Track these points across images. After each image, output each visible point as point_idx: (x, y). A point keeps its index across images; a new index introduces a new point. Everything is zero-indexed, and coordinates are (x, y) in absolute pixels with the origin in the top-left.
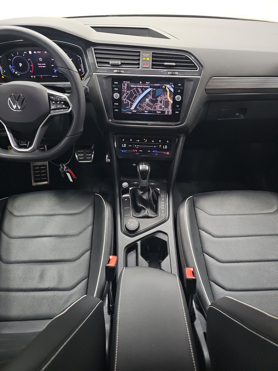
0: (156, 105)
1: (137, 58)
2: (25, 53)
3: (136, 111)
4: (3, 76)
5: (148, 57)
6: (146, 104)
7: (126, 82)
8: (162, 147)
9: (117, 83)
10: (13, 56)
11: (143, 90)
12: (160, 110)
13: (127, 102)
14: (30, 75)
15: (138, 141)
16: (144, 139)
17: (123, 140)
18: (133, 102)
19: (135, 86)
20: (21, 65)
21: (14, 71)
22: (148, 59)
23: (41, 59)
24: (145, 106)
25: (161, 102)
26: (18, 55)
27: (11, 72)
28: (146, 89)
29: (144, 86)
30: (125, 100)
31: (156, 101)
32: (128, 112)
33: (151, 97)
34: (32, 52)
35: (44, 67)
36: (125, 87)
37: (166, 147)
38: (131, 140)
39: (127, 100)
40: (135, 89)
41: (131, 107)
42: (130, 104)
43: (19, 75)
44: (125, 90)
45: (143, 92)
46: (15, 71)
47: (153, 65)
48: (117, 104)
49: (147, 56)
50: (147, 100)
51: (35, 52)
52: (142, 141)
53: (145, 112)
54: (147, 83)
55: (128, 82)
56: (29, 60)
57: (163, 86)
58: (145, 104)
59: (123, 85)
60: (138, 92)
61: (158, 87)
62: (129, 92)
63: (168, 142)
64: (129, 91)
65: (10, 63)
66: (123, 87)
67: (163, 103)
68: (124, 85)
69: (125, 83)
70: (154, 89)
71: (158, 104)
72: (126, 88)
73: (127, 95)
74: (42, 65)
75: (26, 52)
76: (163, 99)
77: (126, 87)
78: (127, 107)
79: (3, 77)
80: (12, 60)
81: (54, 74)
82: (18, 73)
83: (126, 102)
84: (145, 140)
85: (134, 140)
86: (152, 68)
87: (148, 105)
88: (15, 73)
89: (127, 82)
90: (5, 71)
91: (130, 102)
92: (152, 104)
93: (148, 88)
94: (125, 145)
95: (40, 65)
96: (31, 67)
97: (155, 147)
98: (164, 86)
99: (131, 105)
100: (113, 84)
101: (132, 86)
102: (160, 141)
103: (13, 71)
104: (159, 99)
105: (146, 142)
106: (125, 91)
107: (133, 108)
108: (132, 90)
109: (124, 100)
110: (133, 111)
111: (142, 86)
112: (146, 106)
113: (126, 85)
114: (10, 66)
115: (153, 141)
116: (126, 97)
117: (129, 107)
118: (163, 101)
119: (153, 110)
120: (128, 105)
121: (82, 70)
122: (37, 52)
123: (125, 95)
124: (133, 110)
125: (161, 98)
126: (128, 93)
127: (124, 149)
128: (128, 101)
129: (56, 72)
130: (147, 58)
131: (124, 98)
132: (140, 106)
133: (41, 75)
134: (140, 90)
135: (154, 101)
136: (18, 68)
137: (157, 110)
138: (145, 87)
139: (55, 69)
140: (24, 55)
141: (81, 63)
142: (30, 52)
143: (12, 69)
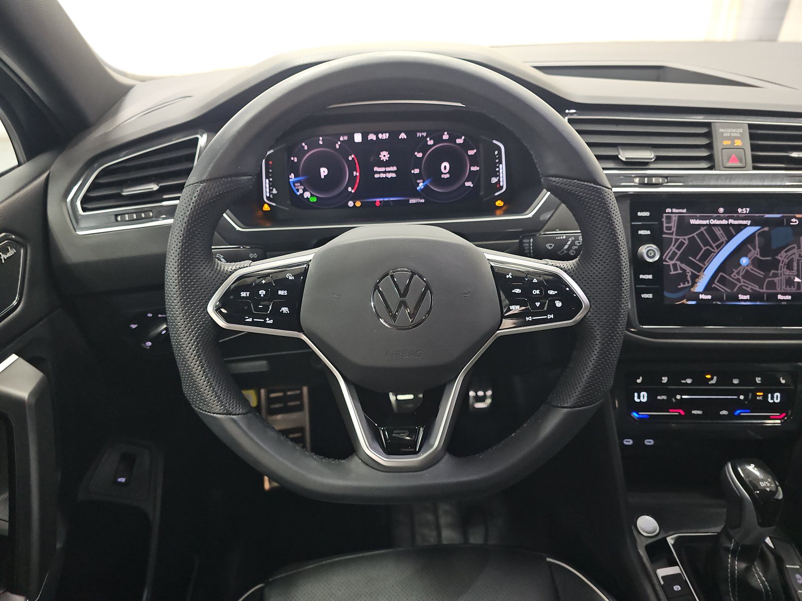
0: (775, 275)
1: (704, 141)
2: (341, 139)
3: (709, 297)
4: (266, 206)
5: (737, 138)
6: (741, 274)
7: (674, 210)
8: (765, 397)
9: (647, 214)
10: (306, 148)
11: (730, 232)
12: (789, 290)
13: (680, 271)
14: (347, 200)
15: (689, 381)
16: (708, 376)
17: (639, 381)
18: (700, 269)
19: (705, 222)
20: (326, 173)
21: (301, 191)
22: (738, 143)
23: (384, 156)
24: (738, 280)
25: (789, 266)
26: (320, 146)
27: (292, 193)
28: (739, 228)
29: (731, 221)
30: (675, 265)
31: (775, 264)
32: (684, 301)
33: (755, 253)
34: (365, 137)
35: (389, 175)
36: (672, 224)
37: (777, 398)
38: (665, 380)
39: (678, 263)
40: (703, 229)
41: (694, 283)
42: (689, 275)
43: (314, 200)
44: (672, 234)
45: (730, 237)
46: (305, 190)
47: (755, 159)
48: (650, 277)
49: (735, 135)
50: (744, 261)
51: (372, 137)
52: (700, 380)
53: (741, 297)
54: (740, 210)
55: (681, 211)
56: (350, 158)
57: (794, 220)
58: (738, 273)
59: (664, 220)
60: (715, 238)
61: (778, 223)
62: (685, 239)
63: (783, 381)
64: (686, 237)
65: (294, 168)
66: (665, 225)
67: (795, 268)
68: (669, 219)
69: (672, 213)
70: (766, 229)
71: (779, 272)
72: (674, 229)
73: (679, 248)
74: (385, 172)
75: (346, 138)
76: (796, 257)
77: (674, 224)
78: (682, 286)
79: (266, 208)
80: (299, 160)
81: (417, 194)
82: (312, 195)
83: (676, 269)
84: (712, 379)
85: (675, 379)
86: (755, 168)
87: (748, 275)
88: (302, 195)
89: (677, 211)
90: (275, 191)
91: (689, 270)
92: (760, 274)
93: (746, 226)
94: (644, 397)
95: (380, 173)
96: (352, 179)
97: (742, 397)
98: (796, 218)
99: (695, 278)
100: (634, 217)
101: (693, 222)
102: (758, 380)
103: (298, 190)
104: (782, 257)
105: (712, 385)
106: (674, 237)
107: (700, 286)
108: (695, 234)
109: (671, 263)
110: (702, 296)
111: (724, 222)
112: (742, 280)
113: (675, 218)
114: (292, 176)
115: (736, 381)
116: (675, 254)
117: (687, 285)
118: (795, 264)
119: (765, 290)
120: (682, 277)
121: (499, 180)
122: (377, 137)
123: (673, 248)
124: (700, 293)
125: (789, 253)
126: (682, 244)
127: (641, 407)
128: (684, 266)
129: (422, 190)
130: (736, 141)
131: (671, 259)
132: (723, 281)
134: (719, 232)
135: (767, 264)
136: (313, 182)
137: (778, 290)
138: (736, 222)
139: (421, 181)
140: (337, 146)
141: (500, 162)
142: (358, 138)
143: (296, 184)
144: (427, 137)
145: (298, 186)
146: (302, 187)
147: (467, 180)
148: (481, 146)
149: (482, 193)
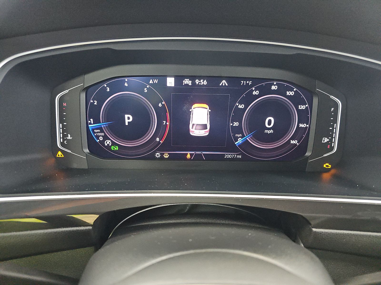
2: (151, 82)
4: (60, 153)
10: (108, 90)
14: (153, 151)
20: (131, 120)
21: (101, 138)
26: (125, 89)
27: (91, 140)
34: (178, 81)
46: (105, 138)
51: (187, 82)
56: (160, 105)
65: (94, 112)
75: (157, 81)
80: (101, 103)
82: (114, 144)
88: (102, 142)
90: (69, 137)
96: (161, 128)
103: (98, 137)
114: (91, 121)
121: (331, 140)
122: (194, 83)
129: (240, 145)
133: (189, 153)
136: (116, 130)
139: (240, 135)
140: (146, 90)
141: (335, 122)
142: (171, 82)
143: (96, 131)
144: (252, 86)
145: (98, 132)
146: (102, 134)
147: (293, 138)
148: (315, 101)
149: (308, 154)
